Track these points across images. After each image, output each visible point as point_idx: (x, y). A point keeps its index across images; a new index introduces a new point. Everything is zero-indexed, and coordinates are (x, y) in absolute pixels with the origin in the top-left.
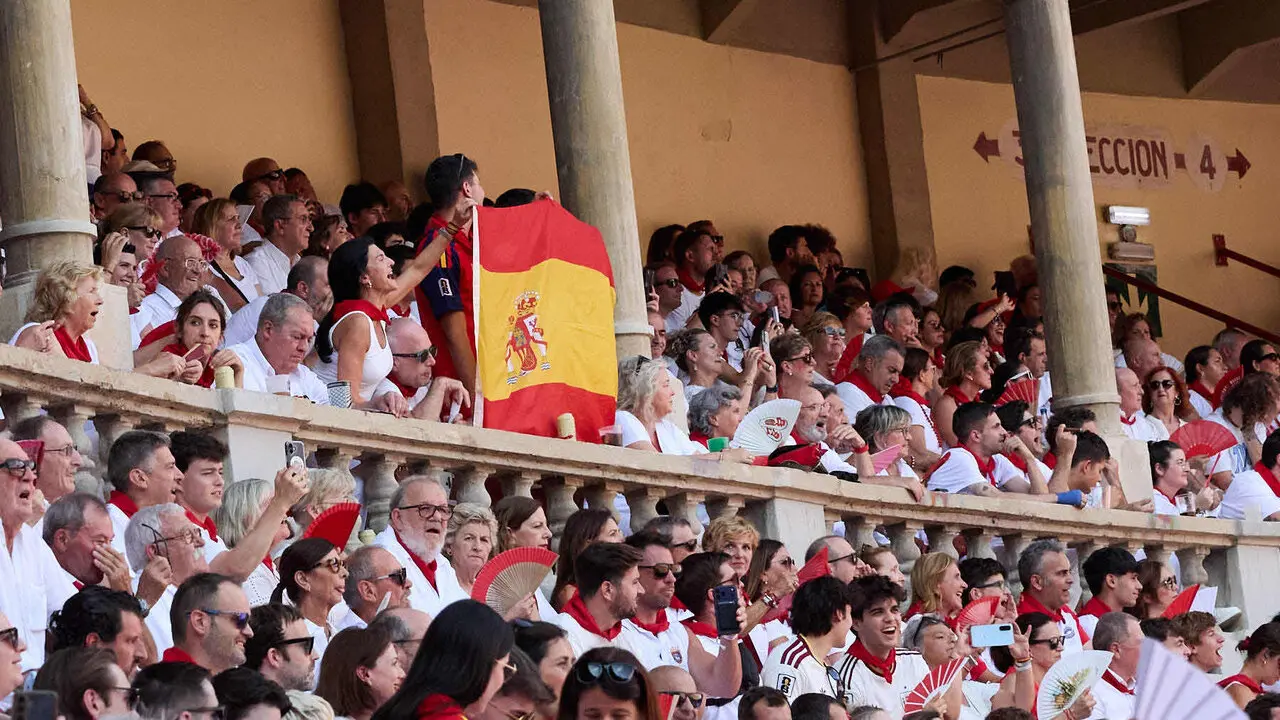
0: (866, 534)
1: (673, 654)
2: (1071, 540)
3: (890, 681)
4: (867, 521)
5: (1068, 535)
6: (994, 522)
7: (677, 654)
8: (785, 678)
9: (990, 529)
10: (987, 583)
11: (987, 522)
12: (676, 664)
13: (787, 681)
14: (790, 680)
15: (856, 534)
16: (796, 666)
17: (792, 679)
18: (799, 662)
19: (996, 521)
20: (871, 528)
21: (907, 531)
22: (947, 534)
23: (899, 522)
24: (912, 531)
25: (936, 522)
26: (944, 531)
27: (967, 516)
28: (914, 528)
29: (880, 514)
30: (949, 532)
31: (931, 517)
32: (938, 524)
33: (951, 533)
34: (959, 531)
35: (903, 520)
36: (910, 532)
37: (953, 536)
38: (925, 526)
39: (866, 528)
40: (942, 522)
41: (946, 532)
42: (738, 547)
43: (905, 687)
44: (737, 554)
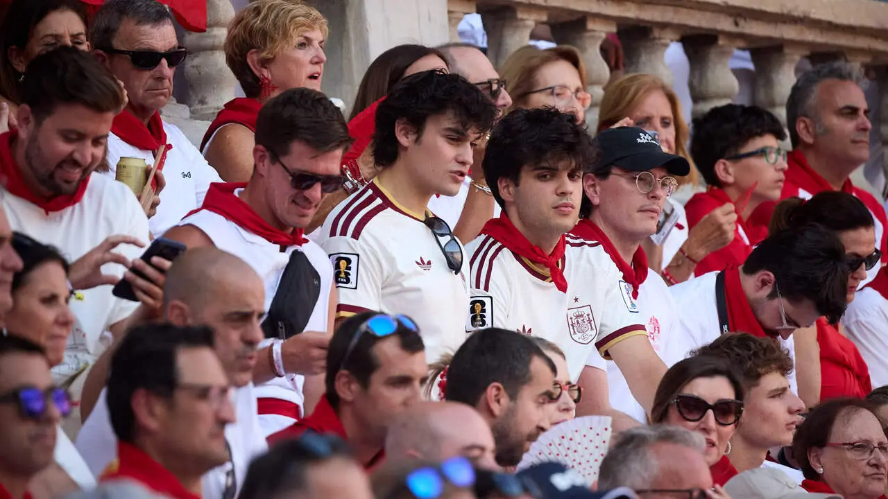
0: (517, 38)
2: (868, 60)
4: (520, 15)
5: (861, 51)
6: (736, 24)
8: (339, 259)
9: (731, 36)
10: (744, 150)
11: (725, 24)
13: (343, 264)
14: (349, 261)
17: (354, 259)
19: (742, 22)
20: (526, 27)
21: (588, 34)
22: (657, 41)
23: (574, 18)
24: (596, 34)
25: (639, 20)
26: (651, 36)
27: (692, 12)
28: (600, 31)
29: (544, 4)
30: (660, 38)
31: (631, 12)
32: (642, 25)
33: (663, 41)
34: (678, 37)
35: (580, 15)
36: (593, 37)
37: (666, 46)
38: (619, 26)
39: (517, 27)
40: (648, 22)
41: (654, 39)
42: (316, 47)
43: (576, 300)
44: (317, 56)
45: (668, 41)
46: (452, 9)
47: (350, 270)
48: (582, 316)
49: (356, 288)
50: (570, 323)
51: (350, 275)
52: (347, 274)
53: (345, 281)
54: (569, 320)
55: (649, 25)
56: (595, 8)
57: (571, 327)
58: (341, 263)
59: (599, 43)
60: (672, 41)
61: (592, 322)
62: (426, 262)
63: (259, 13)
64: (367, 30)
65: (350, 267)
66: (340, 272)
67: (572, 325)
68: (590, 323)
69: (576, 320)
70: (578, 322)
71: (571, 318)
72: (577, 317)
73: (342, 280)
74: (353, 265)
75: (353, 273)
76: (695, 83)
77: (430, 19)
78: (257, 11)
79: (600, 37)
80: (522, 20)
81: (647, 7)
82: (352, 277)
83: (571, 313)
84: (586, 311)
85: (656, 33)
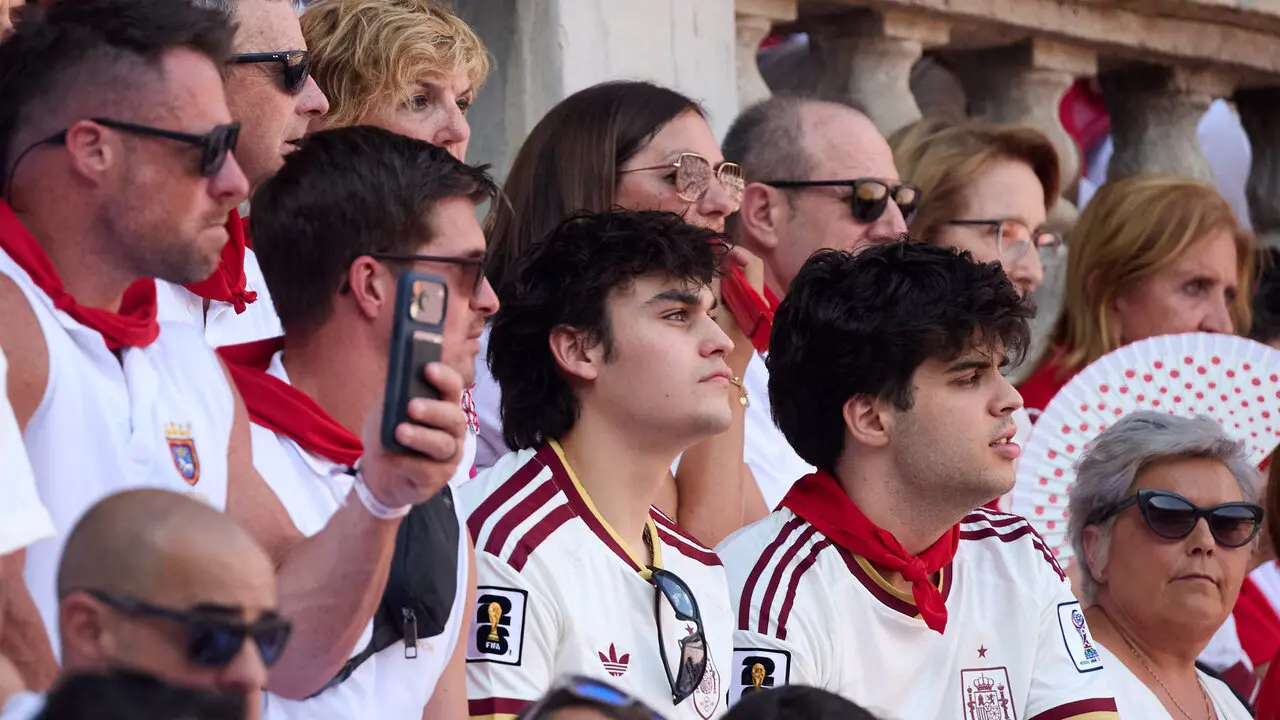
0: (882, 77)
1: (173, 445)
3: (938, 623)
4: (890, 30)
7: (184, 449)
8: (486, 600)
12: (178, 484)
13: (494, 609)
14: (506, 605)
15: (848, 73)
16: (517, 562)
17: (516, 600)
18: (526, 547)
20: (902, 54)
21: (1036, 76)
22: (1183, 98)
23: (1008, 41)
24: (1054, 77)
25: (1145, 51)
26: (1171, 87)
27: (1260, 38)
28: (1061, 69)
29: (942, 7)
30: (1188, 92)
31: (1128, 32)
32: (1152, 61)
33: (1195, 98)
34: (1229, 91)
35: (1019, 37)
36: (1045, 83)
37: (1203, 108)
38: (1102, 62)
39: (884, 54)
40: (1165, 55)
41: (1178, 91)
42: (448, 106)
43: (982, 652)
44: (447, 128)
45: (1207, 99)
46: (744, 10)
47: (508, 624)
48: (988, 688)
49: (518, 664)
50: (967, 701)
51: (507, 635)
52: (503, 633)
53: (498, 647)
54: (966, 693)
55: (1165, 63)
56: (1051, 19)
57: (968, 709)
58: (491, 609)
59: (1058, 97)
60: (1214, 98)
61: (1009, 705)
62: (618, 658)
63: (333, 28)
64: (561, 47)
65: (509, 618)
66: (487, 630)
67: (970, 705)
68: (1004, 705)
69: (977, 695)
70: (981, 699)
71: (970, 690)
72: (980, 688)
73: (493, 646)
74: (515, 614)
75: (513, 629)
76: (1262, 192)
77: (696, 29)
78: (331, 19)
79: (1058, 84)
80: (895, 39)
81: (1163, 23)
82: (512, 641)
83: (971, 679)
84: (998, 678)
85: (1182, 80)
